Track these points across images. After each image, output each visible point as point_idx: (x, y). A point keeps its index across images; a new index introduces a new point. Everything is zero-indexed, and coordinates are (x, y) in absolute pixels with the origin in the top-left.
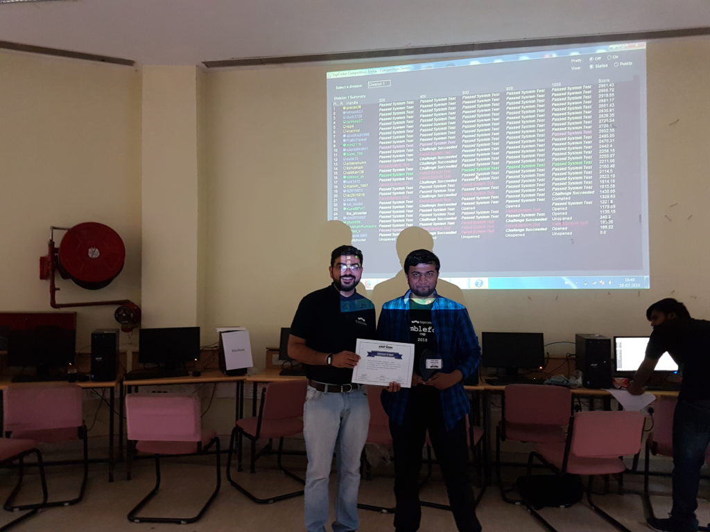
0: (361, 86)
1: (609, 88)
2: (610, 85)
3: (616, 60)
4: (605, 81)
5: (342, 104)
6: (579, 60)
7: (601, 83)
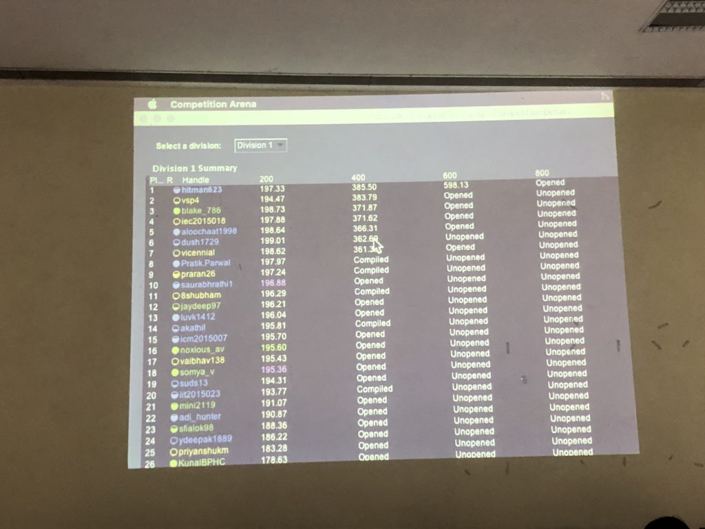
0: (216, 146)
5: (170, 180)
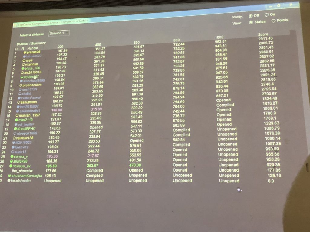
1: (268, 41)
2: (269, 38)
3: (273, 17)
4: (264, 34)
6: (240, 17)
7: (261, 37)
